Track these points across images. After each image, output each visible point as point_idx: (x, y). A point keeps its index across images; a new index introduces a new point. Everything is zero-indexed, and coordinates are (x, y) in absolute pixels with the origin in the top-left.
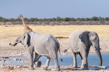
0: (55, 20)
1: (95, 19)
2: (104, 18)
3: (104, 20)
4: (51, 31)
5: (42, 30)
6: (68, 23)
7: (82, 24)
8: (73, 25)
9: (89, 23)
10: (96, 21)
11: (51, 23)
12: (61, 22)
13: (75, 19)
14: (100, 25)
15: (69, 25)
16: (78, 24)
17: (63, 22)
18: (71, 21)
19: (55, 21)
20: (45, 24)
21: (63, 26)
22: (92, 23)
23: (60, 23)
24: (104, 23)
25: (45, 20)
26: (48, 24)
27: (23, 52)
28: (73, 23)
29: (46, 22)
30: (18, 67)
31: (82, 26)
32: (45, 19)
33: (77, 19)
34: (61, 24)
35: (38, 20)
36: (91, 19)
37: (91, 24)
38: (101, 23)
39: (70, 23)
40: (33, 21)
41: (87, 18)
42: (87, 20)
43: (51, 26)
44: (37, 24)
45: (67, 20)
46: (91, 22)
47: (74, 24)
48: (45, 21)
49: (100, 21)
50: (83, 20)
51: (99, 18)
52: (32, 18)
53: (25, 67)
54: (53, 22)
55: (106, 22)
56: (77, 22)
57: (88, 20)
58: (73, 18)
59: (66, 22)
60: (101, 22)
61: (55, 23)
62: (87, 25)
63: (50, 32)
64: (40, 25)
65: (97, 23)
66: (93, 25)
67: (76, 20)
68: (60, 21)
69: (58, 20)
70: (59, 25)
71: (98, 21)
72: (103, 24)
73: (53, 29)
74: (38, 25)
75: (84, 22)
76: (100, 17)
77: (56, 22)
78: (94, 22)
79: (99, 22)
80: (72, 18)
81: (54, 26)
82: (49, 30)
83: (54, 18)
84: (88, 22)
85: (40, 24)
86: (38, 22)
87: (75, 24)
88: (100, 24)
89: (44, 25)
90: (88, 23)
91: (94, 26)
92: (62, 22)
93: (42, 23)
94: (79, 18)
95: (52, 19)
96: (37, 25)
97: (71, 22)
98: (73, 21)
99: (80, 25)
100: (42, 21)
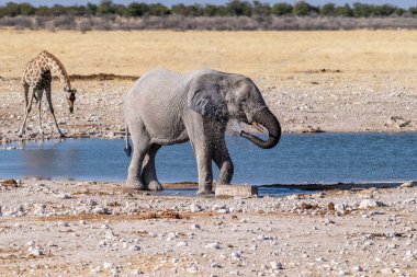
0: (93, 9)
1: (239, 9)
2: (271, 6)
3: (268, 14)
4: (73, 53)
6: (139, 21)
7: (190, 27)
8: (158, 28)
9: (217, 23)
10: (242, 17)
11: (79, 21)
12: (114, 19)
13: (165, 8)
14: (255, 32)
15: (145, 31)
16: (174, 26)
17: (124, 20)
18: (152, 14)
19: (94, 14)
20: (57, 25)
21: (121, 32)
22: (227, 25)
23: (110, 22)
24: (270, 23)
25: (59, 11)
26: (68, 25)
28: (158, 23)
29: (62, 18)
31: (190, 33)
32: (57, 6)
33: (174, 7)
34: (116, 25)
35: (32, 11)
36: (223, 7)
37: (223, 29)
38: (256, 23)
39: (148, 24)
40: (14, 15)
41: (210, 6)
42: (208, 11)
43: (79, 34)
44: (28, 25)
45: (138, 11)
46: (224, 18)
47: (161, 25)
48: (58, 15)
49: (255, 16)
50: (195, 11)
51: (253, 5)
52: (10, 4)
54: (86, 20)
55: (277, 20)
56: (172, 18)
57: (213, 11)
58: (159, 5)
59: (132, 20)
60: (260, 20)
61: (92, 24)
62: (209, 29)
63: (71, 57)
64: (37, 29)
65: (245, 22)
66: (230, 30)
67: (168, 13)
68: (111, 16)
69: (104, 12)
70: (108, 29)
71: (249, 15)
72: (266, 28)
73: (82, 44)
74: (32, 29)
75: (199, 19)
76: (256, 3)
77: (98, 19)
78: (235, 19)
79: (250, 21)
80: (154, 6)
81: (88, 33)
82: (67, 48)
83: (89, 5)
84: (213, 19)
85: (41, 25)
86: (33, 20)
87: (166, 27)
88: (254, 29)
89: (53, 31)
90: (211, 23)
91: (232, 33)
92: (118, 17)
93: (47, 23)
94: (182, 6)
95: (82, 8)
96: (27, 30)
97: (153, 18)
98: (158, 14)
99: (182, 30)
100: (48, 15)
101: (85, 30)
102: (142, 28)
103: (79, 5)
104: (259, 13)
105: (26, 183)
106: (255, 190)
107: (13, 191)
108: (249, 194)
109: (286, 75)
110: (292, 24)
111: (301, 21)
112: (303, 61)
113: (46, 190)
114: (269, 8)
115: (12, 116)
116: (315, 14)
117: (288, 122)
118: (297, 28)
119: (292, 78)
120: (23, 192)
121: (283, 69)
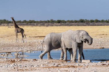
0: (49, 21)
1: (82, 21)
3: (89, 22)
5: (38, 30)
6: (59, 24)
7: (71, 25)
8: (64, 26)
9: (77, 24)
10: (83, 23)
11: (46, 24)
12: (54, 24)
13: (65, 21)
15: (61, 26)
16: (68, 25)
17: (56, 24)
18: (62, 22)
20: (41, 25)
21: (55, 26)
22: (80, 25)
23: (53, 24)
24: (89, 24)
25: (41, 22)
26: (43, 25)
27: (23, 48)
28: (64, 24)
29: (42, 23)
30: (19, 60)
32: (40, 21)
33: (67, 21)
35: (35, 22)
36: (78, 21)
37: (79, 26)
39: (61, 25)
40: (31, 23)
42: (75, 22)
44: (34, 25)
45: (59, 22)
46: (79, 23)
49: (86, 23)
50: (72, 22)
52: (30, 21)
53: (24, 60)
54: (47, 24)
55: (91, 23)
56: (67, 23)
57: (76, 22)
58: (64, 20)
59: (58, 24)
60: (87, 24)
61: (49, 25)
62: (75, 26)
63: (45, 32)
64: (36, 26)
65: (84, 24)
66: (80, 26)
67: (66, 22)
68: (53, 23)
69: (51, 22)
70: (52, 26)
71: (84, 22)
72: (88, 25)
73: (47, 29)
76: (86, 20)
77: (50, 24)
78: (81, 23)
79: (85, 24)
80: (63, 21)
81: (48, 27)
82: (44, 30)
83: (48, 20)
84: (76, 23)
85: (37, 25)
86: (35, 24)
87: (66, 25)
88: (86, 26)
89: (40, 26)
91: (81, 26)
92: (55, 23)
94: (69, 21)
95: (46, 21)
96: (34, 26)
97: (62, 23)
98: (64, 22)
99: (69, 26)
100: (39, 23)
101: (47, 26)
102: (60, 26)
104: (87, 22)
105: (38, 60)
106: (91, 61)
107: (36, 62)
108: (90, 62)
110: (94, 24)
111: (96, 24)
112: (98, 32)
113: (43, 61)
114: (89, 21)
115: (33, 45)
116: (99, 22)
117: (96, 46)
118: (95, 25)
119: (96, 36)
120: (38, 62)
121: (94, 34)
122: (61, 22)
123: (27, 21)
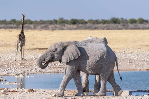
0: (56, 22)
1: (115, 21)
2: (128, 20)
3: (127, 23)
4: (50, 39)
5: (37, 38)
6: (75, 26)
7: (96, 28)
8: (83, 29)
9: (106, 27)
10: (116, 25)
11: (50, 26)
12: (64, 26)
13: (85, 21)
15: (77, 30)
16: (90, 28)
17: (68, 26)
18: (80, 23)
19: (56, 24)
20: (42, 28)
21: (68, 31)
22: (111, 27)
24: (128, 27)
25: (42, 22)
26: (46, 28)
27: (9, 69)
28: (83, 27)
29: (43, 25)
30: (3, 91)
31: (96, 31)
32: (41, 20)
33: (89, 20)
34: (65, 28)
35: (31, 23)
36: (108, 20)
37: (109, 29)
38: (122, 27)
39: (78, 27)
41: (103, 20)
42: (102, 22)
43: (51, 32)
45: (74, 22)
46: (109, 25)
47: (84, 28)
48: (42, 24)
49: (121, 24)
50: (97, 22)
51: (121, 20)
53: (12, 91)
54: (53, 26)
55: (131, 25)
56: (88, 25)
57: (105, 22)
58: (83, 20)
59: (72, 26)
60: (124, 25)
61: (56, 27)
62: (103, 29)
63: (49, 41)
64: (34, 30)
65: (118, 26)
66: (112, 29)
67: (86, 23)
68: (63, 24)
69: (60, 23)
70: (62, 29)
71: (119, 23)
72: (126, 29)
73: (53, 35)
74: (32, 30)
75: (99, 25)
76: (122, 18)
77: (58, 26)
78: (114, 25)
79: (120, 26)
80: (81, 20)
81: (55, 31)
82: (47, 37)
83: (54, 20)
84: (105, 25)
85: (35, 28)
86: (32, 26)
87: (86, 28)
89: (40, 30)
90: (104, 27)
91: (113, 31)
92: (66, 25)
93: (37, 27)
94: (92, 20)
95: (51, 21)
96: (30, 30)
97: (80, 25)
98: (82, 23)
99: (93, 29)
100: (38, 24)
101: (53, 30)
102: (76, 29)
103: (50, 20)
104: (124, 23)
105: (37, 90)
106: (130, 93)
107: (33, 94)
108: (128, 94)
109: (137, 47)
110: (137, 27)
111: (141, 26)
112: (144, 41)
113: (46, 93)
114: (127, 21)
115: (28, 64)
116: (146, 23)
117: (140, 66)
118: (139, 29)
119: (140, 48)
120: (37, 94)
121: (136, 45)
122: (78, 23)
123: (17, 21)
